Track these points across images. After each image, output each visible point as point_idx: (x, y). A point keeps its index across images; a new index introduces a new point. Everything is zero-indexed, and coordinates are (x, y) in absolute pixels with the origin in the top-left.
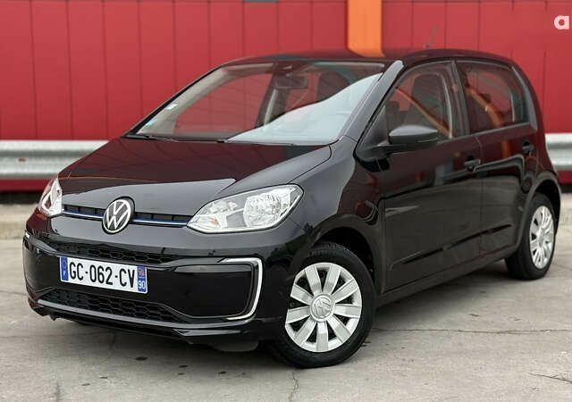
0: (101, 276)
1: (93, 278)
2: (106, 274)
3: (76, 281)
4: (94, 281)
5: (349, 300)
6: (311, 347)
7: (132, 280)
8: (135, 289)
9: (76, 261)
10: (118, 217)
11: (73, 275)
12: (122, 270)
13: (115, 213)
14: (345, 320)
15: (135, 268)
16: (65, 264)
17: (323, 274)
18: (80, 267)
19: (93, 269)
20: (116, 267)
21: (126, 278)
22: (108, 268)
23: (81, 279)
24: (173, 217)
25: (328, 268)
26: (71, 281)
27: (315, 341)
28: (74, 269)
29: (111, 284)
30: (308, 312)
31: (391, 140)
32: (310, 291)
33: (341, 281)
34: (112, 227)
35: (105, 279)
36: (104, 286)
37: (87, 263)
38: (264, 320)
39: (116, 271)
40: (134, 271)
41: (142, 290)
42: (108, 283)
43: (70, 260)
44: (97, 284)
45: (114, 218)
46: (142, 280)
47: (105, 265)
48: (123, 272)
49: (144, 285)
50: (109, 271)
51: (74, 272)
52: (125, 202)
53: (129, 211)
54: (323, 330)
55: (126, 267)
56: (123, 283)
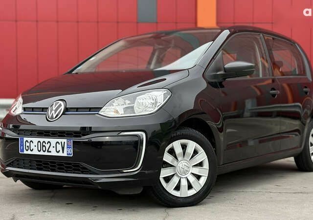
0: (44, 148)
1: (39, 149)
2: (47, 146)
3: (29, 152)
4: (39, 151)
5: (201, 164)
6: (177, 194)
7: (63, 149)
8: (65, 154)
9: (29, 139)
10: (56, 111)
11: (27, 148)
12: (57, 142)
13: (54, 109)
14: (198, 177)
15: (65, 140)
16: (22, 142)
17: (184, 147)
18: (31, 143)
19: (39, 143)
20: (53, 141)
21: (59, 147)
22: (49, 142)
23: (32, 151)
24: (90, 109)
25: (188, 143)
26: (25, 152)
27: (179, 190)
28: (28, 144)
29: (50, 152)
30: (175, 171)
31: (225, 70)
32: (176, 157)
33: (196, 152)
34: (52, 118)
36: (46, 153)
37: (35, 140)
38: (146, 172)
39: (53, 144)
40: (64, 142)
41: (69, 154)
42: (48, 151)
43: (25, 139)
44: (42, 153)
45: (53, 112)
46: (69, 148)
47: (47, 140)
48: (58, 144)
49: (71, 151)
50: (49, 143)
51: (28, 146)
52: (60, 102)
53: (63, 107)
54: (184, 183)
55: (60, 140)
56: (58, 151)
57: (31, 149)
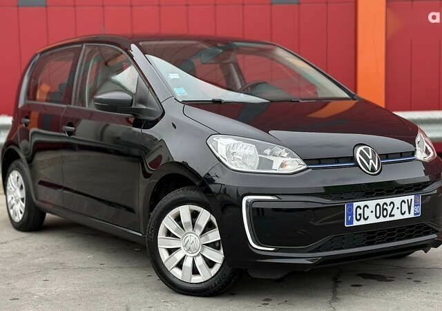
0: (385, 212)
1: (378, 215)
2: (389, 208)
3: (362, 222)
4: (378, 218)
7: (409, 208)
8: (412, 215)
9: (362, 204)
10: (374, 160)
11: (358, 217)
15: (413, 197)
16: (350, 210)
19: (378, 207)
20: (397, 200)
21: (405, 207)
22: (392, 203)
23: (366, 219)
26: (356, 223)
28: (360, 211)
29: (393, 215)
35: (389, 213)
36: (388, 219)
37: (372, 204)
39: (397, 204)
40: (412, 200)
41: (417, 214)
42: (391, 216)
43: (356, 205)
44: (382, 220)
45: (371, 161)
46: (417, 205)
47: (388, 201)
48: (403, 203)
49: (419, 209)
50: (392, 205)
51: (360, 215)
55: (405, 198)
56: (403, 212)
57: (366, 217)
